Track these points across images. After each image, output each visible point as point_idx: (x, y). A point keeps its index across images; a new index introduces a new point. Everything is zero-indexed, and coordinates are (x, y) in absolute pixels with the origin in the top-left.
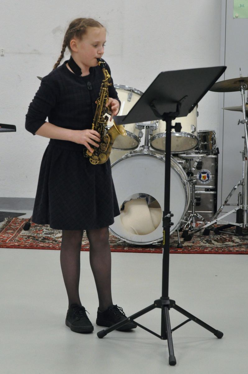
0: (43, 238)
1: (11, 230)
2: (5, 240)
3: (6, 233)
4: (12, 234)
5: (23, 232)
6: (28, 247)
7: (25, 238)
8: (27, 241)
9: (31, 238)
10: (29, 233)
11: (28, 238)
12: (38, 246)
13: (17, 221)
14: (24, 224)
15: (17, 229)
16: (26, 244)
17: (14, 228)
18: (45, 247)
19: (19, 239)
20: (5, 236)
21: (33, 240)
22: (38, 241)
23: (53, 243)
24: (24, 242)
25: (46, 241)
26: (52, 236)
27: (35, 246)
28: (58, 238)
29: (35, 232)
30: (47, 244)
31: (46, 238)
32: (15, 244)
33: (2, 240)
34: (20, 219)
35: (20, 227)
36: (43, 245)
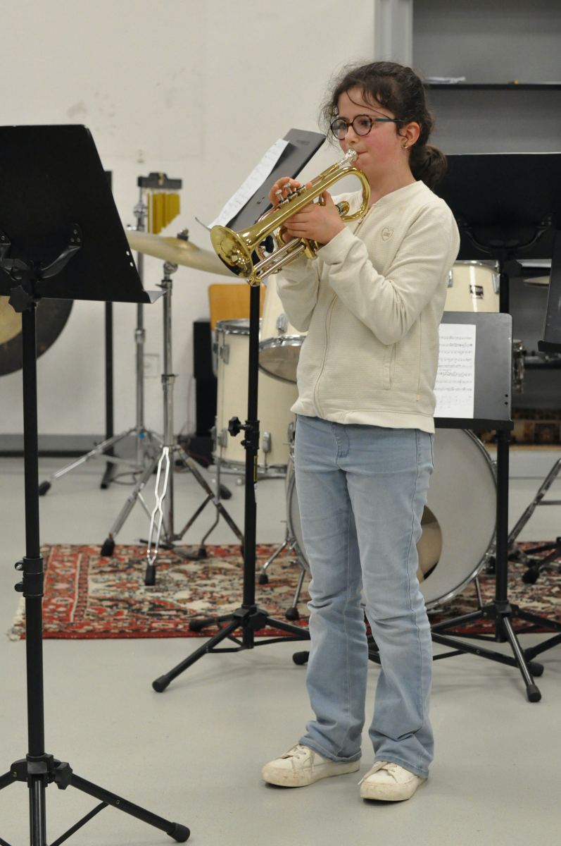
0: (151, 603)
1: (62, 582)
2: (64, 615)
3: (57, 594)
4: (72, 596)
5: (92, 586)
6: (128, 633)
7: (107, 606)
8: (118, 618)
9: (121, 605)
10: (107, 588)
11: (115, 608)
12: (153, 631)
13: (63, 553)
14: (81, 562)
15: (74, 579)
16: (120, 624)
17: (66, 576)
18: (170, 630)
19: (96, 609)
20: (59, 603)
21: (129, 612)
22: (143, 613)
23: (181, 619)
24: (112, 619)
25: (163, 613)
26: (167, 597)
27: (146, 630)
28: (184, 601)
29: (122, 585)
30: (169, 623)
31: (157, 603)
32: (93, 626)
33: (59, 617)
34: (66, 548)
35: (78, 572)
36: (162, 627)
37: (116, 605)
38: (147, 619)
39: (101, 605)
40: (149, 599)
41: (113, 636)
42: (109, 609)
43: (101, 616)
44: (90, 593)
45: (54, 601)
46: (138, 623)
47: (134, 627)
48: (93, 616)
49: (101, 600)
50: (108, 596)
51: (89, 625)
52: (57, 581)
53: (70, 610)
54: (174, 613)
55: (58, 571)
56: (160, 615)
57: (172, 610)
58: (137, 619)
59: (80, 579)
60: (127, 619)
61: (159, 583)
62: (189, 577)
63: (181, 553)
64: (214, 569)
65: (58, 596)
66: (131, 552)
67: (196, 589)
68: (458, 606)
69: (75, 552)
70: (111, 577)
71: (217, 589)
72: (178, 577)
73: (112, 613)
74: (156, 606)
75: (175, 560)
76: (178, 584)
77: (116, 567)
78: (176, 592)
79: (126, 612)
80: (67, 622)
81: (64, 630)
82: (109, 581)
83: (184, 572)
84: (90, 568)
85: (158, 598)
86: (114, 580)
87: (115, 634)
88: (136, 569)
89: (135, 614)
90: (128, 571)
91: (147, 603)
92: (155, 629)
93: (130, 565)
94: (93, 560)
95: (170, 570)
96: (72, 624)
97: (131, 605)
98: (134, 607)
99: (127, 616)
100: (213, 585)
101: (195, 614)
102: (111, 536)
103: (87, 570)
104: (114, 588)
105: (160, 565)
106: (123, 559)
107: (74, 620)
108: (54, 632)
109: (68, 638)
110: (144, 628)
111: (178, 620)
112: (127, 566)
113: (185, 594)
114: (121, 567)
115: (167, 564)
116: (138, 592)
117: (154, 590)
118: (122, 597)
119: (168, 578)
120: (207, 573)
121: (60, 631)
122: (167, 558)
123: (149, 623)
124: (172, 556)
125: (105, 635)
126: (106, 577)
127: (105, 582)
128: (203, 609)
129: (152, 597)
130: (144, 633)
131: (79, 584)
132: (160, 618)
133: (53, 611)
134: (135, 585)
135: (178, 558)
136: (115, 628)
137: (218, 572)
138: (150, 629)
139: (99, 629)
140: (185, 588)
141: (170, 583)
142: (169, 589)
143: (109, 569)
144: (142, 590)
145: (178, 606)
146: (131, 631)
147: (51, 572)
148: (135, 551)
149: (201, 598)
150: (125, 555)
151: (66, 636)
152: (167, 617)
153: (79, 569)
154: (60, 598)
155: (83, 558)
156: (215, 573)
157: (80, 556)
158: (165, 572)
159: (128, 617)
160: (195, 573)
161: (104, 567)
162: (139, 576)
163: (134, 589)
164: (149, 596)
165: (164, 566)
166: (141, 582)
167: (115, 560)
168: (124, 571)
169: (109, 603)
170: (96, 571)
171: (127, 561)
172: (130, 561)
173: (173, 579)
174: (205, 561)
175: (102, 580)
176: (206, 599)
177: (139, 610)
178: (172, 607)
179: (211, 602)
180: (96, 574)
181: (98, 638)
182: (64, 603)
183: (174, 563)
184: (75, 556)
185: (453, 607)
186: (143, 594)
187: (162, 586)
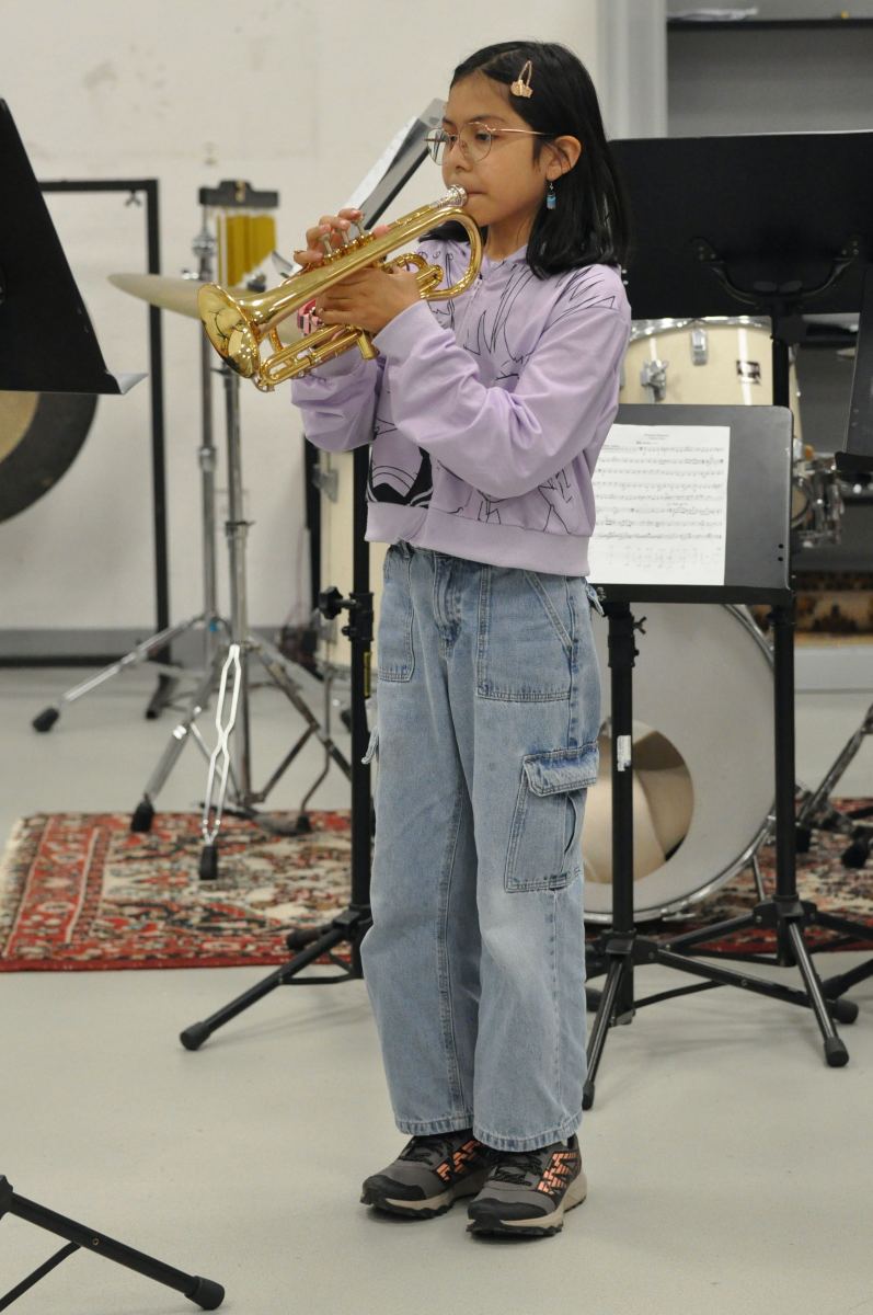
0: (205, 909)
1: (60, 876)
3: (49, 896)
4: (74, 900)
5: (110, 882)
6: (161, 960)
7: (131, 916)
8: (147, 934)
9: (154, 913)
10: (134, 885)
11: (143, 918)
12: (204, 956)
13: (66, 827)
14: (97, 842)
15: (80, 871)
16: (149, 946)
17: (69, 866)
18: (232, 954)
19: (111, 921)
20: (51, 911)
21: (167, 924)
22: (190, 926)
23: (254, 936)
24: (136, 937)
25: (224, 925)
26: (234, 899)
27: (191, 955)
28: (262, 905)
29: (160, 880)
30: (234, 941)
31: (216, 910)
32: (103, 949)
33: (47, 935)
34: (74, 819)
35: (88, 860)
36: (219, 949)
37: (147, 914)
38: (196, 937)
39: (121, 914)
40: (204, 902)
41: (135, 965)
42: (133, 921)
43: (118, 932)
44: (105, 894)
45: (42, 908)
46: (180, 943)
47: (172, 950)
48: (105, 932)
49: (122, 905)
50: (135, 898)
51: (95, 946)
52: (52, 875)
53: (67, 923)
54: (243, 925)
55: (55, 857)
56: (220, 929)
57: (241, 920)
58: (179, 937)
59: (91, 870)
60: (161, 937)
61: (223, 876)
62: (277, 865)
63: (267, 825)
64: (321, 850)
65: (48, 900)
66: (183, 824)
67: (286, 885)
68: (726, 908)
69: (88, 826)
70: (145, 866)
71: (321, 884)
72: (257, 865)
73: (138, 927)
74: (214, 914)
75: (256, 837)
76: (255, 877)
77: (155, 849)
78: (251, 889)
79: (161, 925)
80: (59, 943)
81: (53, 957)
82: (139, 872)
83: (269, 857)
84: (111, 851)
85: (219, 900)
86: (148, 872)
87: (138, 961)
88: (187, 853)
89: (175, 928)
90: (174, 856)
91: (199, 909)
92: (207, 952)
93: (179, 847)
94: (118, 838)
95: (246, 853)
96: (67, 946)
97: (171, 913)
98: (177, 917)
99: (162, 931)
100: (316, 878)
101: (278, 926)
102: (146, 797)
103: (104, 856)
104: (146, 885)
105: (230, 845)
106: (169, 837)
107: (72, 939)
108: (35, 961)
109: (60, 970)
110: (188, 952)
111: (248, 936)
112: (172, 848)
113: (265, 894)
114: (163, 849)
115: (242, 845)
116: (186, 892)
117: (214, 887)
118: (157, 899)
119: (240, 867)
120: (307, 859)
121: (46, 959)
122: (243, 833)
123: (198, 942)
124: (254, 829)
125: (123, 963)
126: (136, 866)
127: (132, 875)
128: (293, 918)
129: (210, 899)
130: (188, 959)
131: (89, 878)
132: (217, 933)
133: (38, 925)
134: (183, 879)
135: (262, 832)
136: (141, 951)
137: (325, 855)
138: (198, 954)
139: (112, 954)
140: (267, 883)
141: (242, 875)
142: (240, 885)
143: (141, 853)
144: (194, 888)
145: (252, 914)
146: (165, 957)
147: (43, 860)
148: (190, 823)
149: (292, 900)
150: (173, 829)
151: (55, 967)
152: (230, 932)
153: (90, 853)
154: (53, 903)
155: (100, 835)
156: (321, 858)
157: (96, 832)
158: (237, 856)
159: (163, 934)
160: (288, 858)
161: (134, 849)
162: (190, 864)
163: (181, 886)
164: (205, 897)
165: (236, 847)
166: (194, 874)
167: (154, 838)
168: (167, 856)
169: (135, 911)
170: (120, 857)
171: (174, 839)
172: (179, 838)
173: (248, 869)
174: (308, 837)
175: (128, 872)
176: (300, 901)
177: (183, 922)
178: (241, 915)
179: (307, 907)
180: (119, 862)
181: (109, 969)
182: (58, 911)
183: (253, 842)
184: (88, 833)
185: (717, 909)
186: (195, 894)
187: (228, 881)
